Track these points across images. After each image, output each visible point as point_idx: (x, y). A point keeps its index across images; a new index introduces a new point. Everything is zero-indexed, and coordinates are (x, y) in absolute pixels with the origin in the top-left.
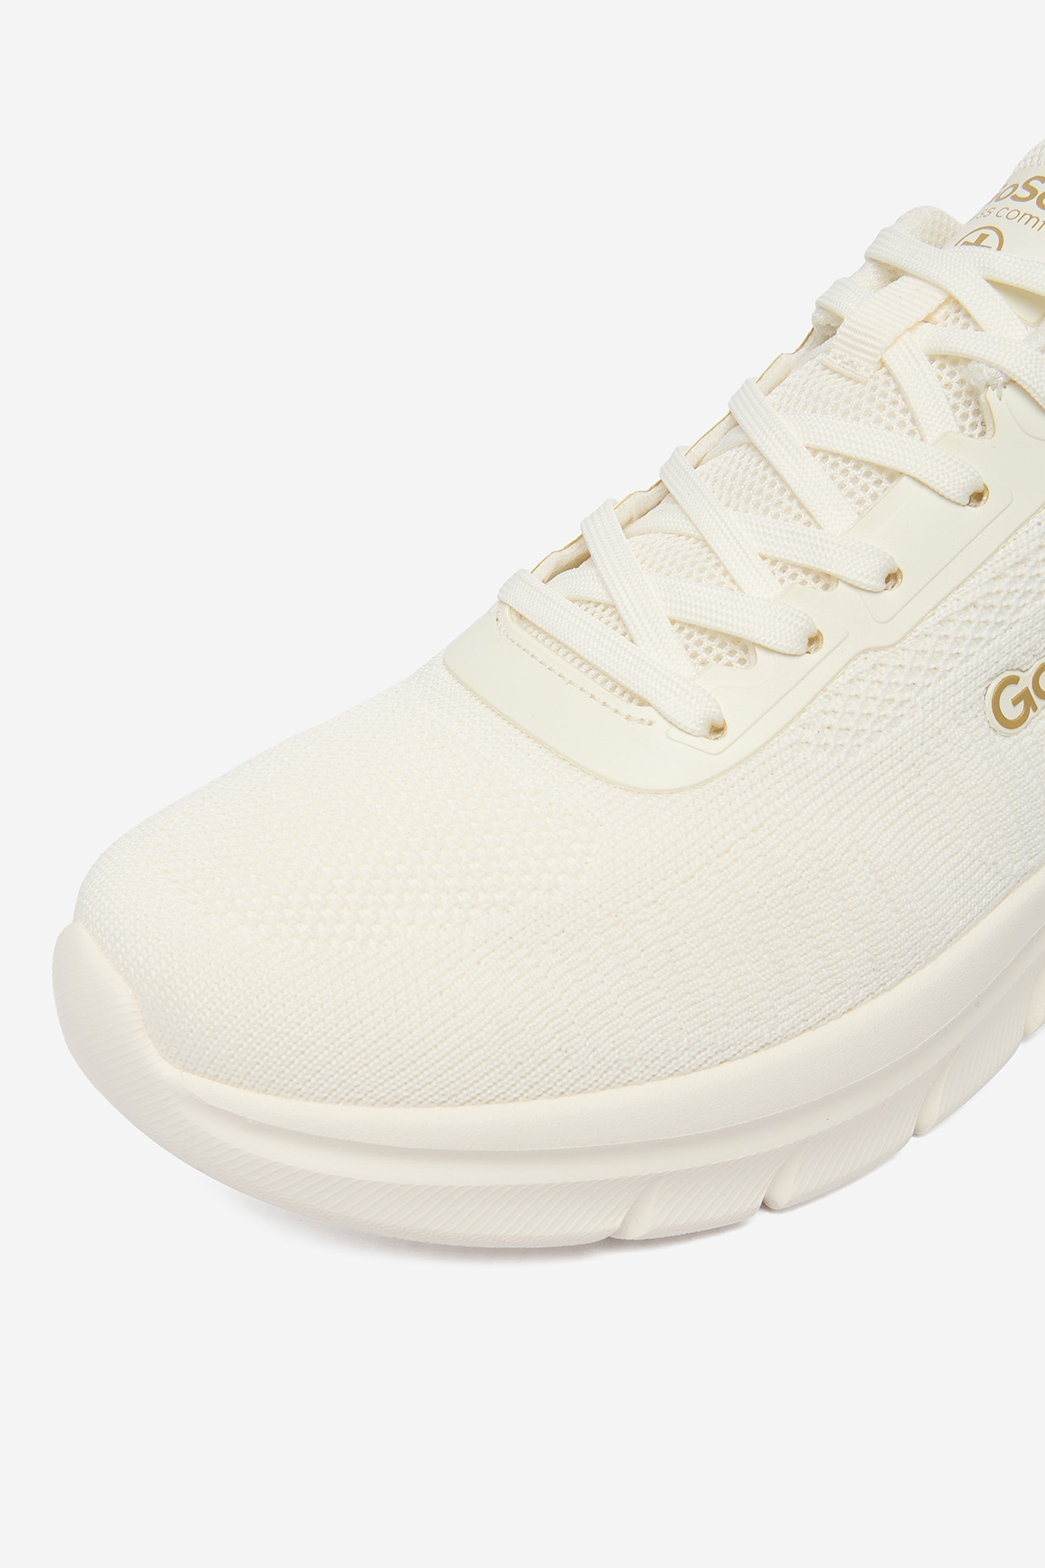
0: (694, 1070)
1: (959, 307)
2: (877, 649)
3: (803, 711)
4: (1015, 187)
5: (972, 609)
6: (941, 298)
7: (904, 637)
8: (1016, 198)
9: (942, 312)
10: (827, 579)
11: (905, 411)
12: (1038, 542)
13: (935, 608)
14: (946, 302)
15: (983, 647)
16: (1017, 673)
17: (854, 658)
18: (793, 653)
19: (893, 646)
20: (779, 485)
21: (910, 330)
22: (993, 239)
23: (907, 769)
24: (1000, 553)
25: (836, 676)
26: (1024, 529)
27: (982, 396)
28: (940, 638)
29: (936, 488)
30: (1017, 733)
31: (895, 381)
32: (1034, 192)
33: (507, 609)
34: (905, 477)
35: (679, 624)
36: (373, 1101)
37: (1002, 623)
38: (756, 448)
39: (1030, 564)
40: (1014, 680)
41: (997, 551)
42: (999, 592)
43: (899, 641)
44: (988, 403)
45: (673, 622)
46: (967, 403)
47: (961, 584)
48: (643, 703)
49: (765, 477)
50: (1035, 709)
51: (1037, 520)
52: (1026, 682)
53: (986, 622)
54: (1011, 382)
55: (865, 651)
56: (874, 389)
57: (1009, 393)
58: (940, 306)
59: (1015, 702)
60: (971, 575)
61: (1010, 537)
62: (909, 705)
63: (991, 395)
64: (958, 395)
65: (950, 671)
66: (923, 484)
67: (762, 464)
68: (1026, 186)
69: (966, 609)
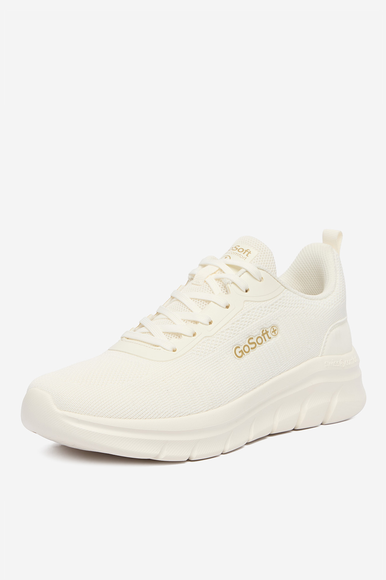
0: (174, 417)
1: (221, 270)
2: (208, 337)
3: (193, 348)
4: (233, 248)
5: (228, 330)
6: (217, 269)
7: (214, 334)
8: (233, 250)
9: (218, 272)
10: (196, 322)
11: (209, 287)
12: (241, 317)
13: (220, 329)
14: (218, 270)
15: (231, 338)
16: (240, 346)
17: (203, 338)
18: (190, 336)
19: (212, 336)
20: (186, 307)
21: (211, 275)
22: (228, 257)
23: (216, 362)
24: (234, 318)
25: (200, 341)
26: (238, 314)
27: (227, 286)
28: (222, 335)
29: (218, 304)
30: (241, 359)
31: (208, 285)
32: (237, 249)
33: (124, 338)
34: (211, 302)
35: (165, 333)
36: (105, 417)
37: (235, 333)
38: (179, 301)
39: (240, 321)
40: (239, 347)
41: (233, 318)
42: (234, 327)
43: (213, 336)
44: (228, 287)
45: (163, 332)
46: (224, 290)
47: (226, 324)
48: (158, 346)
49: (181, 305)
50: (244, 355)
51: (241, 312)
52: (242, 348)
53: (232, 333)
54: (233, 283)
55: (206, 337)
56: (203, 286)
57: (232, 285)
58: (217, 271)
59: (240, 352)
60: (228, 323)
61: (235, 315)
62: (216, 349)
63: (229, 285)
64: (222, 288)
65: (224, 342)
66: (216, 303)
67: (182, 303)
68: (235, 247)
69: (227, 329)
